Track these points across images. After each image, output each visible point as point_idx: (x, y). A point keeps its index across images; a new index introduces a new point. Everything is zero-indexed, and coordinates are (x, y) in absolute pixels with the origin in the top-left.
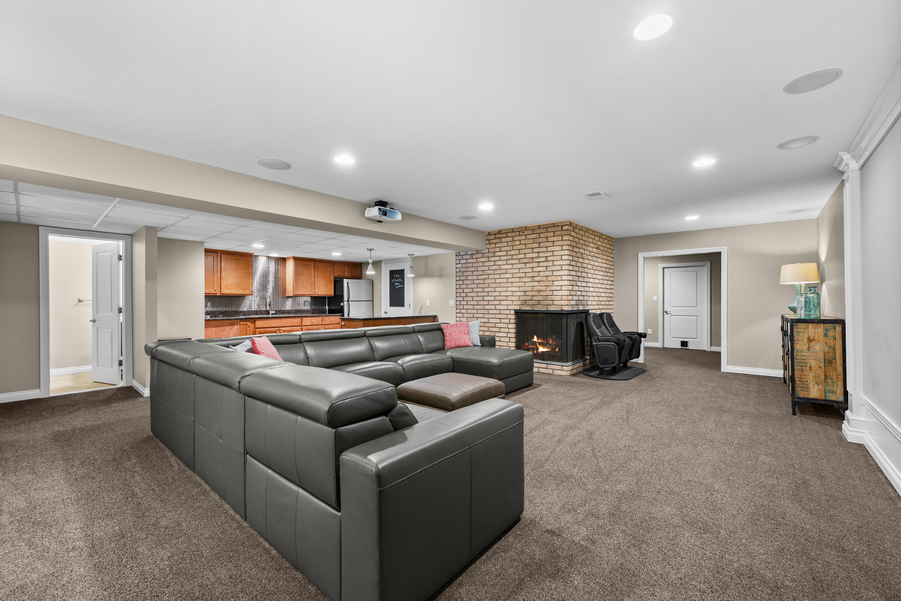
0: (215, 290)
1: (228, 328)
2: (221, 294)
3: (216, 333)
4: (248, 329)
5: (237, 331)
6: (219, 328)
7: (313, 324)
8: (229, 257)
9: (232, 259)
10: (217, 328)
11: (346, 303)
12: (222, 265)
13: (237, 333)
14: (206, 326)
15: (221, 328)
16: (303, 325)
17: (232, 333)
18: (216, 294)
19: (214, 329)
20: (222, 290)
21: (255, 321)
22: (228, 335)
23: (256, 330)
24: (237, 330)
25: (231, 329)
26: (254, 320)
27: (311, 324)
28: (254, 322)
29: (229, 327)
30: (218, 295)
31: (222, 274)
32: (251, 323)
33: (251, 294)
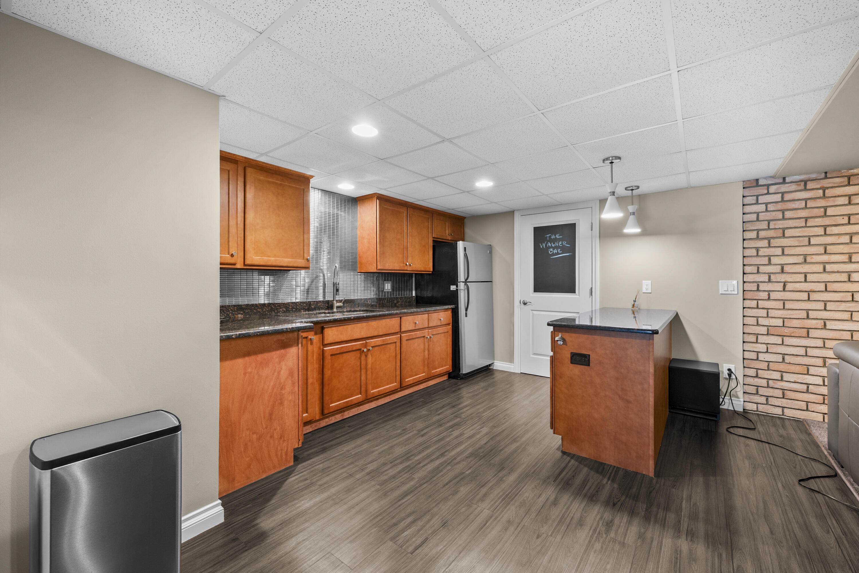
0: (232, 255)
1: (275, 355)
2: (245, 265)
3: (245, 374)
4: (310, 347)
5: (296, 361)
6: (253, 358)
7: (417, 328)
8: (262, 178)
9: (269, 182)
10: (247, 359)
11: (462, 286)
12: (249, 196)
13: (296, 367)
14: (224, 357)
15: (260, 357)
16: (403, 330)
17: (284, 367)
18: (235, 264)
19: (240, 361)
20: (248, 256)
21: (323, 329)
22: (276, 374)
23: (325, 349)
24: (295, 358)
25: (282, 358)
26: (320, 326)
27: (414, 328)
28: (320, 330)
29: (278, 352)
30: (238, 266)
31: (247, 216)
32: (316, 334)
33: (307, 266)
